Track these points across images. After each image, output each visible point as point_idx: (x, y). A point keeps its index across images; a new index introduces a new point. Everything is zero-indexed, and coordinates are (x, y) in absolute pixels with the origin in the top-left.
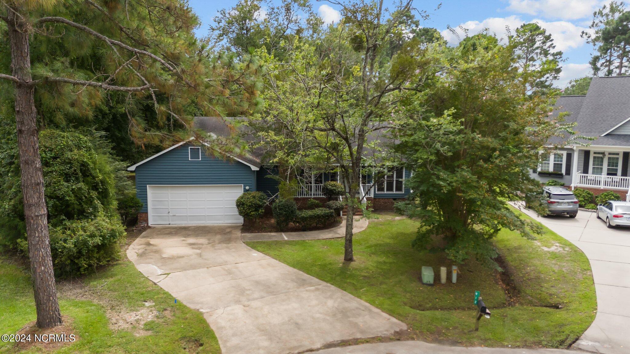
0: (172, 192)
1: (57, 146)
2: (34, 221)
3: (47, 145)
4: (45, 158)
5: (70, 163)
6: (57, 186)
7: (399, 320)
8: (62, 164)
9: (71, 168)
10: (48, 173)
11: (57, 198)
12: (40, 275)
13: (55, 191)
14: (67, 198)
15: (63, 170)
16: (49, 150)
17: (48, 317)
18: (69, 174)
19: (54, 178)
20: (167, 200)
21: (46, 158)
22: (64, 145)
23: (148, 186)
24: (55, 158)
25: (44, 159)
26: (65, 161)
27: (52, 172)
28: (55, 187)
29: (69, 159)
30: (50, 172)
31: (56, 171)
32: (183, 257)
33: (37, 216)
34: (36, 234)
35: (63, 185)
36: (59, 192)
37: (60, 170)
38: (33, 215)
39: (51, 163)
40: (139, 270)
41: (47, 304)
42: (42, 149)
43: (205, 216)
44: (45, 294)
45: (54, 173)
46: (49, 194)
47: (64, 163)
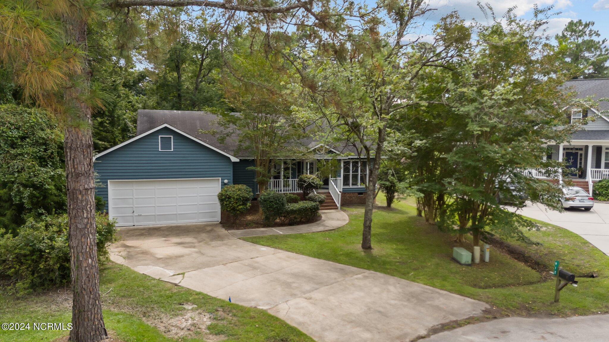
0: (138, 188)
1: (25, 123)
2: (83, 196)
3: (12, 121)
4: (10, 137)
5: (45, 144)
6: (33, 172)
7: (474, 299)
8: (33, 145)
9: (46, 150)
10: (16, 156)
11: (34, 186)
12: (86, 270)
13: (30, 177)
14: (47, 186)
15: (36, 152)
16: (15, 128)
17: (92, 328)
18: (44, 158)
19: (27, 161)
20: (132, 197)
21: (12, 137)
22: (34, 122)
23: (109, 181)
24: (23, 138)
25: (9, 139)
26: (37, 141)
27: (22, 154)
28: (29, 173)
29: (43, 139)
30: (20, 155)
31: (28, 154)
32: (182, 256)
33: (87, 190)
34: (84, 214)
35: (39, 170)
36: (35, 179)
37: (33, 152)
38: (81, 189)
39: (20, 143)
40: (142, 273)
41: (93, 310)
42: (7, 126)
43: (176, 214)
44: (92, 296)
45: (26, 156)
46: (24, 182)
47: (36, 144)
